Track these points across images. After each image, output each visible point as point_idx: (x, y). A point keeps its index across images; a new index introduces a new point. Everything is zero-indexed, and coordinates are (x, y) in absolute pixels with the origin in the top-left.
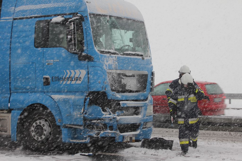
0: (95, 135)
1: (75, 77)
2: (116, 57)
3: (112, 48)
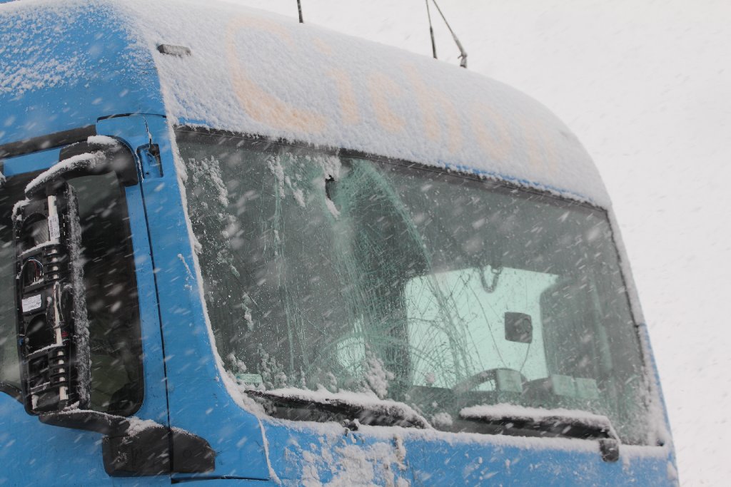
2: (400, 442)
3: (372, 379)
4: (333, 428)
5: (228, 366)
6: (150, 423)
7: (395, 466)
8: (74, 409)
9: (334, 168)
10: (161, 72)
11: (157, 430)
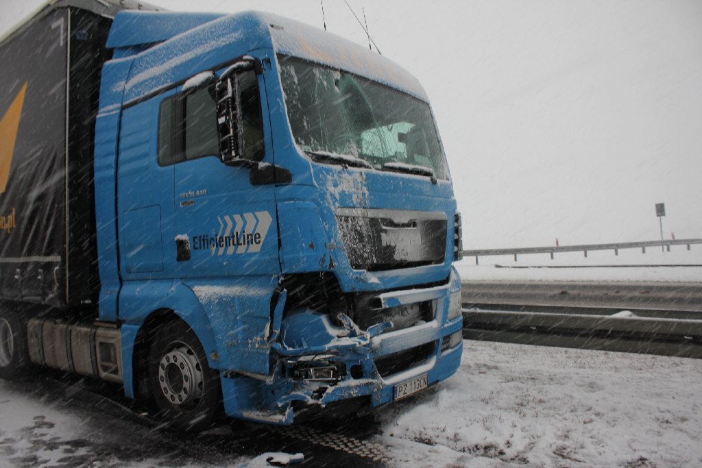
0: (309, 398)
1: (246, 234)
2: (363, 174)
3: (352, 151)
4: (339, 167)
5: (297, 141)
6: (267, 164)
7: (361, 183)
8: (237, 159)
9: (337, 76)
10: (271, 33)
11: (269, 166)
